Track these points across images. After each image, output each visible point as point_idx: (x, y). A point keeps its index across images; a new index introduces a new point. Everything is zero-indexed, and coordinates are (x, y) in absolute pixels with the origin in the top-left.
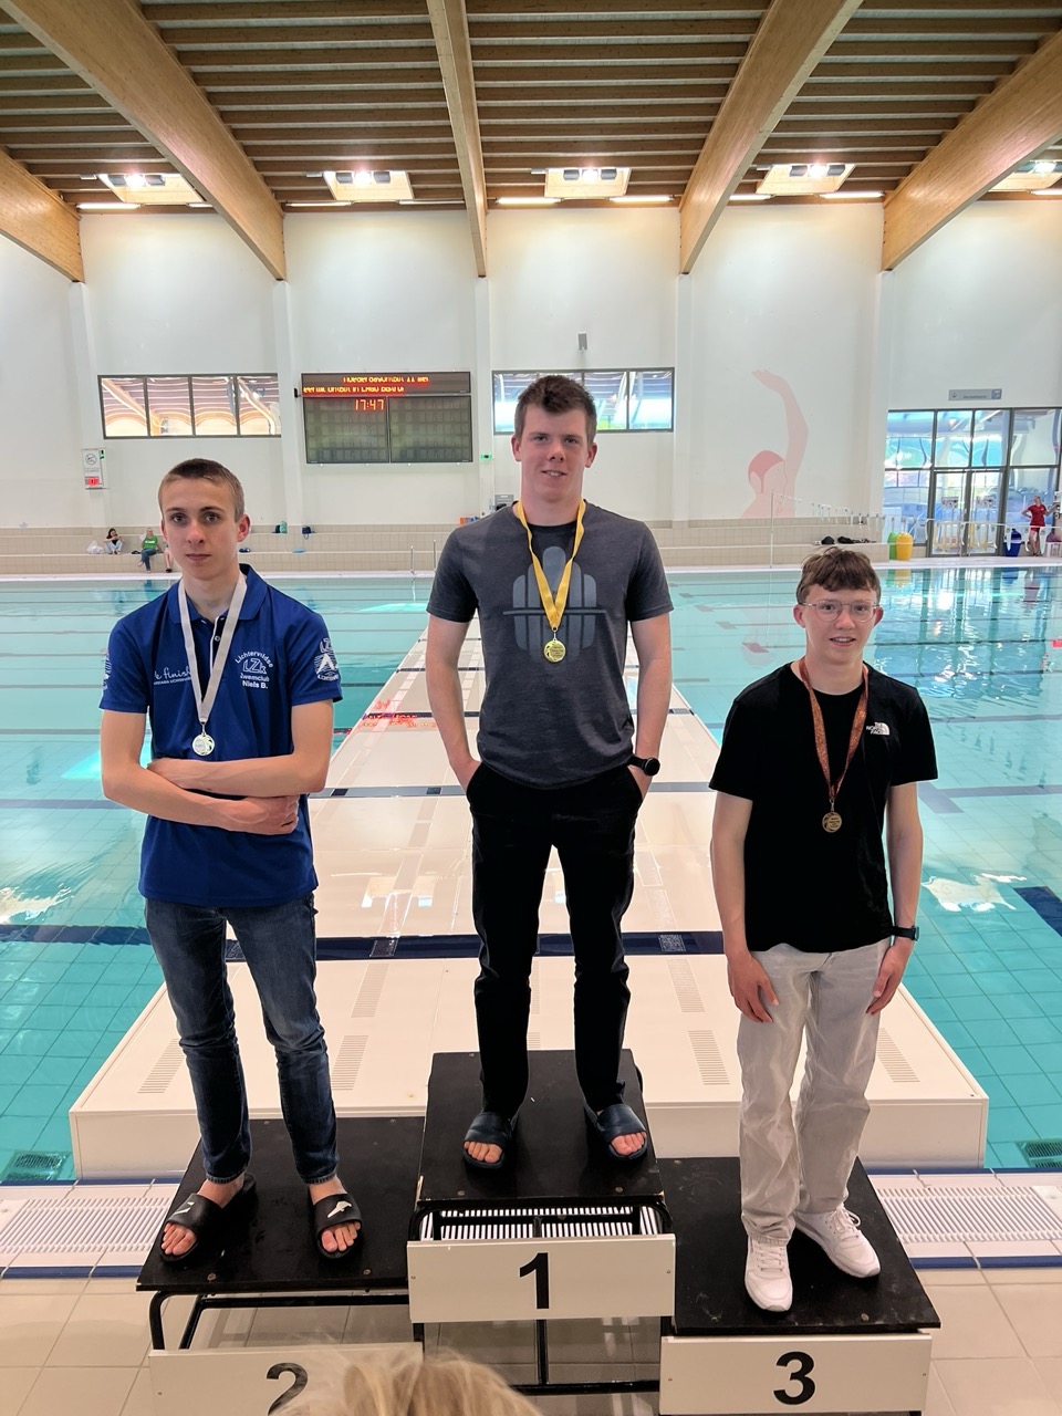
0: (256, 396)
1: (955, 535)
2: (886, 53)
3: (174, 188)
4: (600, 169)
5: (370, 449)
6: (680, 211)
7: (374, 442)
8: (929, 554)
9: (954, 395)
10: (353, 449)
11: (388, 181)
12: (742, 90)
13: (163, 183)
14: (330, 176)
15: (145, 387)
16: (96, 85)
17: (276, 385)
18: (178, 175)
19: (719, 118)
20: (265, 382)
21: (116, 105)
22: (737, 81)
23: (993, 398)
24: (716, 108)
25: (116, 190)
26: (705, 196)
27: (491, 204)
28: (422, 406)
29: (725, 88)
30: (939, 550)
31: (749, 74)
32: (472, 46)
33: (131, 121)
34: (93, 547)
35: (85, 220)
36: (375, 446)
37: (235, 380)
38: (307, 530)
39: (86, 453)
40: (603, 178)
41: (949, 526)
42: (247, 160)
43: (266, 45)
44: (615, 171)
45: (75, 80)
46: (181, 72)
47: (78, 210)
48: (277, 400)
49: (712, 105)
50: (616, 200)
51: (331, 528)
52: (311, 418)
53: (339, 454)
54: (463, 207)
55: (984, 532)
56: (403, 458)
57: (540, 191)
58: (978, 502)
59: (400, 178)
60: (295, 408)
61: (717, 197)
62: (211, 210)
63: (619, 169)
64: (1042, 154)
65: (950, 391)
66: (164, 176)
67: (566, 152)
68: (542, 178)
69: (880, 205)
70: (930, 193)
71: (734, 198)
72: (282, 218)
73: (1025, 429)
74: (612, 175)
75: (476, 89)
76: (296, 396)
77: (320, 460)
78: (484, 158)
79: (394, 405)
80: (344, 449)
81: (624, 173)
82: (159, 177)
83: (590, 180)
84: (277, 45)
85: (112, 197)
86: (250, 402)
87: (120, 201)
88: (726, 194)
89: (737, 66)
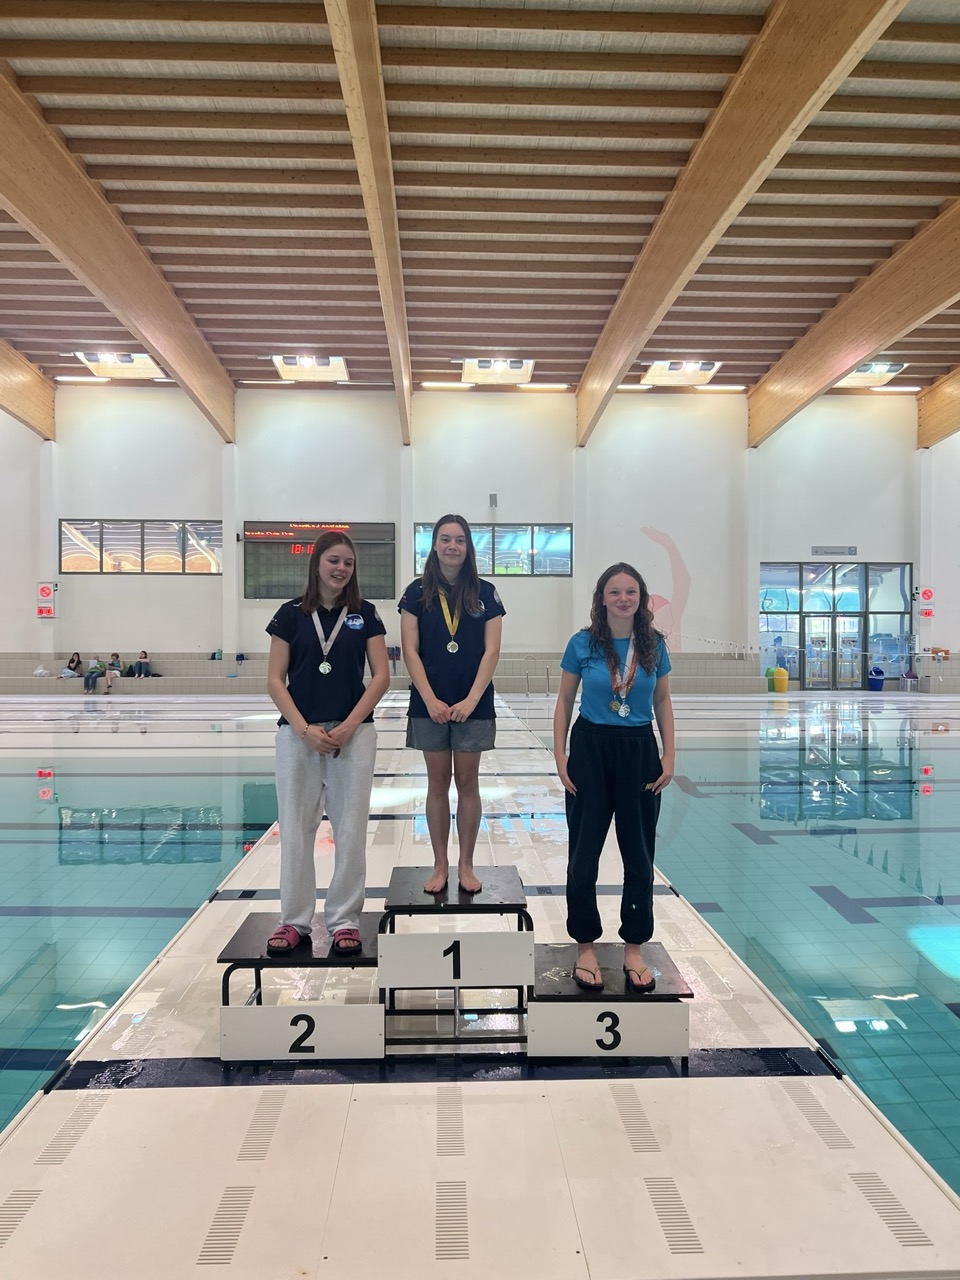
0: (203, 543)
1: (825, 671)
2: (747, 274)
3: (142, 366)
4: (509, 361)
6: (577, 396)
8: (803, 688)
9: (816, 551)
10: (286, 587)
11: (328, 364)
12: (628, 299)
13: (132, 361)
14: (278, 360)
15: (101, 534)
16: (82, 279)
17: (221, 534)
18: (146, 355)
19: (609, 320)
20: (210, 529)
21: (98, 296)
22: (624, 293)
23: (850, 554)
24: (606, 314)
25: (90, 365)
26: (597, 385)
27: (416, 387)
29: (613, 299)
30: (811, 684)
31: (633, 287)
32: (403, 259)
33: (110, 309)
34: (40, 671)
35: (61, 392)
37: (184, 525)
38: (241, 657)
39: (41, 586)
40: (512, 368)
42: (206, 345)
43: (228, 251)
44: (522, 362)
45: (64, 272)
46: (154, 268)
47: (56, 382)
48: (221, 546)
49: (603, 312)
50: (521, 386)
52: (249, 562)
53: (275, 592)
54: (392, 388)
55: (849, 666)
57: (458, 378)
58: (843, 642)
59: (338, 362)
60: (237, 551)
61: (607, 386)
62: (172, 384)
63: (524, 361)
64: (878, 358)
65: (813, 547)
66: (134, 356)
67: (482, 346)
68: (460, 366)
69: (745, 395)
70: (786, 387)
71: (620, 387)
72: (235, 392)
73: (877, 583)
74: (519, 365)
75: (406, 293)
76: (238, 540)
77: (257, 597)
78: (411, 349)
80: (279, 586)
81: (529, 364)
82: (129, 356)
83: (500, 370)
84: (237, 251)
85: (87, 372)
86: (197, 547)
87: (94, 375)
88: (614, 384)
89: (621, 284)
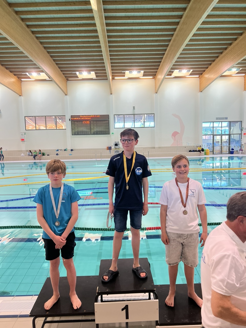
0: (60, 121)
1: (219, 149)
2: (198, 46)
3: (43, 76)
4: (137, 71)
5: (86, 132)
6: (155, 80)
7: (87, 130)
8: (213, 154)
9: (217, 119)
10: (82, 132)
11: (90, 74)
12: (167, 54)
13: (40, 75)
14: (77, 73)
15: (35, 119)
16: (26, 54)
17: (65, 118)
18: (44, 73)
19: (163, 60)
20: (62, 117)
21: (31, 58)
22: (166, 53)
23: (226, 119)
24: (162, 58)
25: (30, 76)
26: (160, 77)
27: (113, 79)
28: (98, 122)
29: (164, 54)
30: (215, 153)
31: (169, 51)
32: (109, 46)
33: (34, 61)
34: (22, 155)
35: (23, 83)
36: (87, 131)
37: (56, 117)
38: (72, 150)
39: (21, 133)
40: (138, 73)
41: (217, 148)
42: (59, 70)
43: (64, 45)
44: (140, 71)
45: (22, 53)
46: (45, 51)
47: (21, 81)
48: (65, 122)
49: (161, 58)
50: (141, 78)
51: (77, 150)
52: (73, 125)
53: (79, 133)
54: (107, 79)
55: (225, 149)
56: (94, 134)
57: (124, 76)
58: (224, 142)
59: (93, 73)
60: (69, 123)
61: (163, 77)
62: (51, 80)
63: (141, 71)
64: (233, 67)
65: (216, 118)
66: (41, 73)
67: (129, 67)
68: (124, 73)
69: (199, 78)
70: (209, 75)
71: (166, 77)
72: (67, 82)
73: (233, 126)
74: (140, 72)
75: (110, 54)
76: (70, 120)
77: (75, 134)
78: (112, 69)
79: (92, 122)
80: (80, 132)
81: (142, 72)
82: (40, 73)
83: (135, 73)
84: (66, 45)
85: (29, 78)
86: (59, 122)
88: (165, 76)
89: (166, 49)
